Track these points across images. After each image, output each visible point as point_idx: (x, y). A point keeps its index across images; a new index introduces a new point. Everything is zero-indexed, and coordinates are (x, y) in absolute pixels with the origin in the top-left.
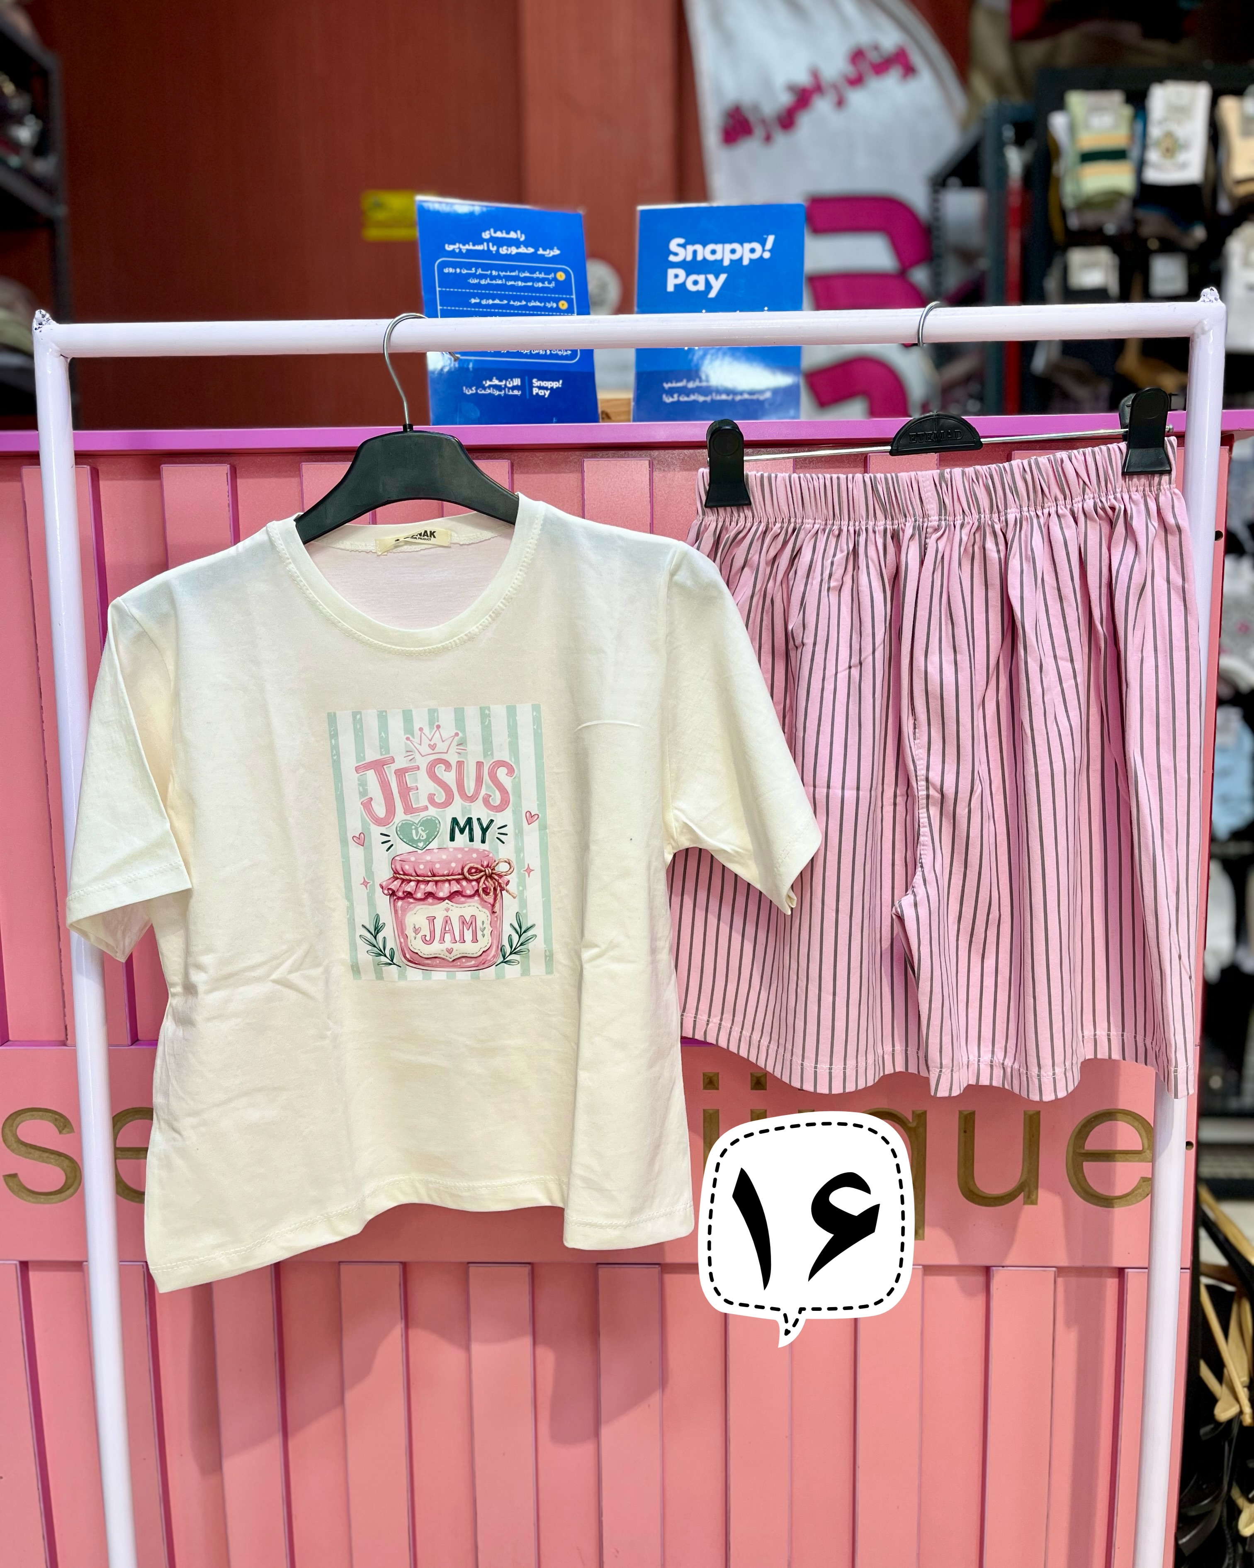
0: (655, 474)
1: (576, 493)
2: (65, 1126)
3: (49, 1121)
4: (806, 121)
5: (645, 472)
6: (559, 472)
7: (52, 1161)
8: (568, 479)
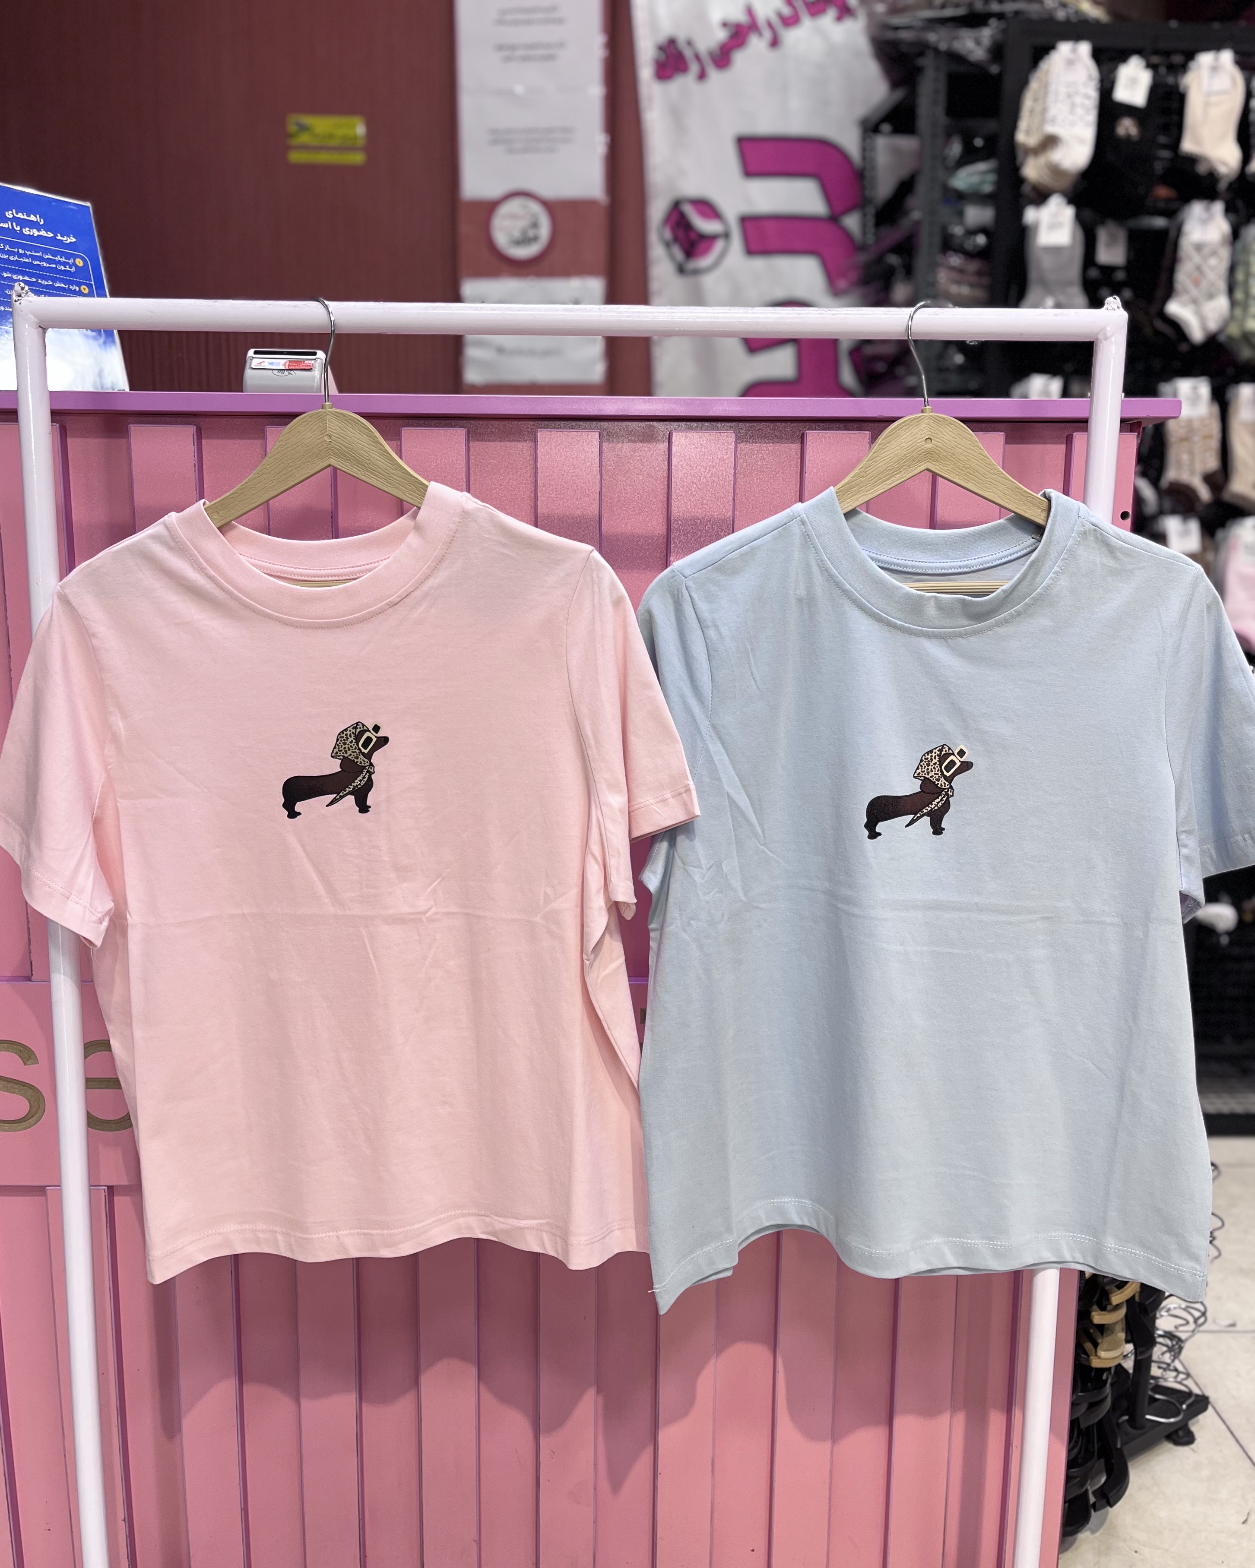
0: (603, 444)
1: (529, 461)
2: (29, 1058)
3: (13, 1052)
4: (740, 58)
5: (595, 443)
7: (16, 1090)
8: (522, 448)
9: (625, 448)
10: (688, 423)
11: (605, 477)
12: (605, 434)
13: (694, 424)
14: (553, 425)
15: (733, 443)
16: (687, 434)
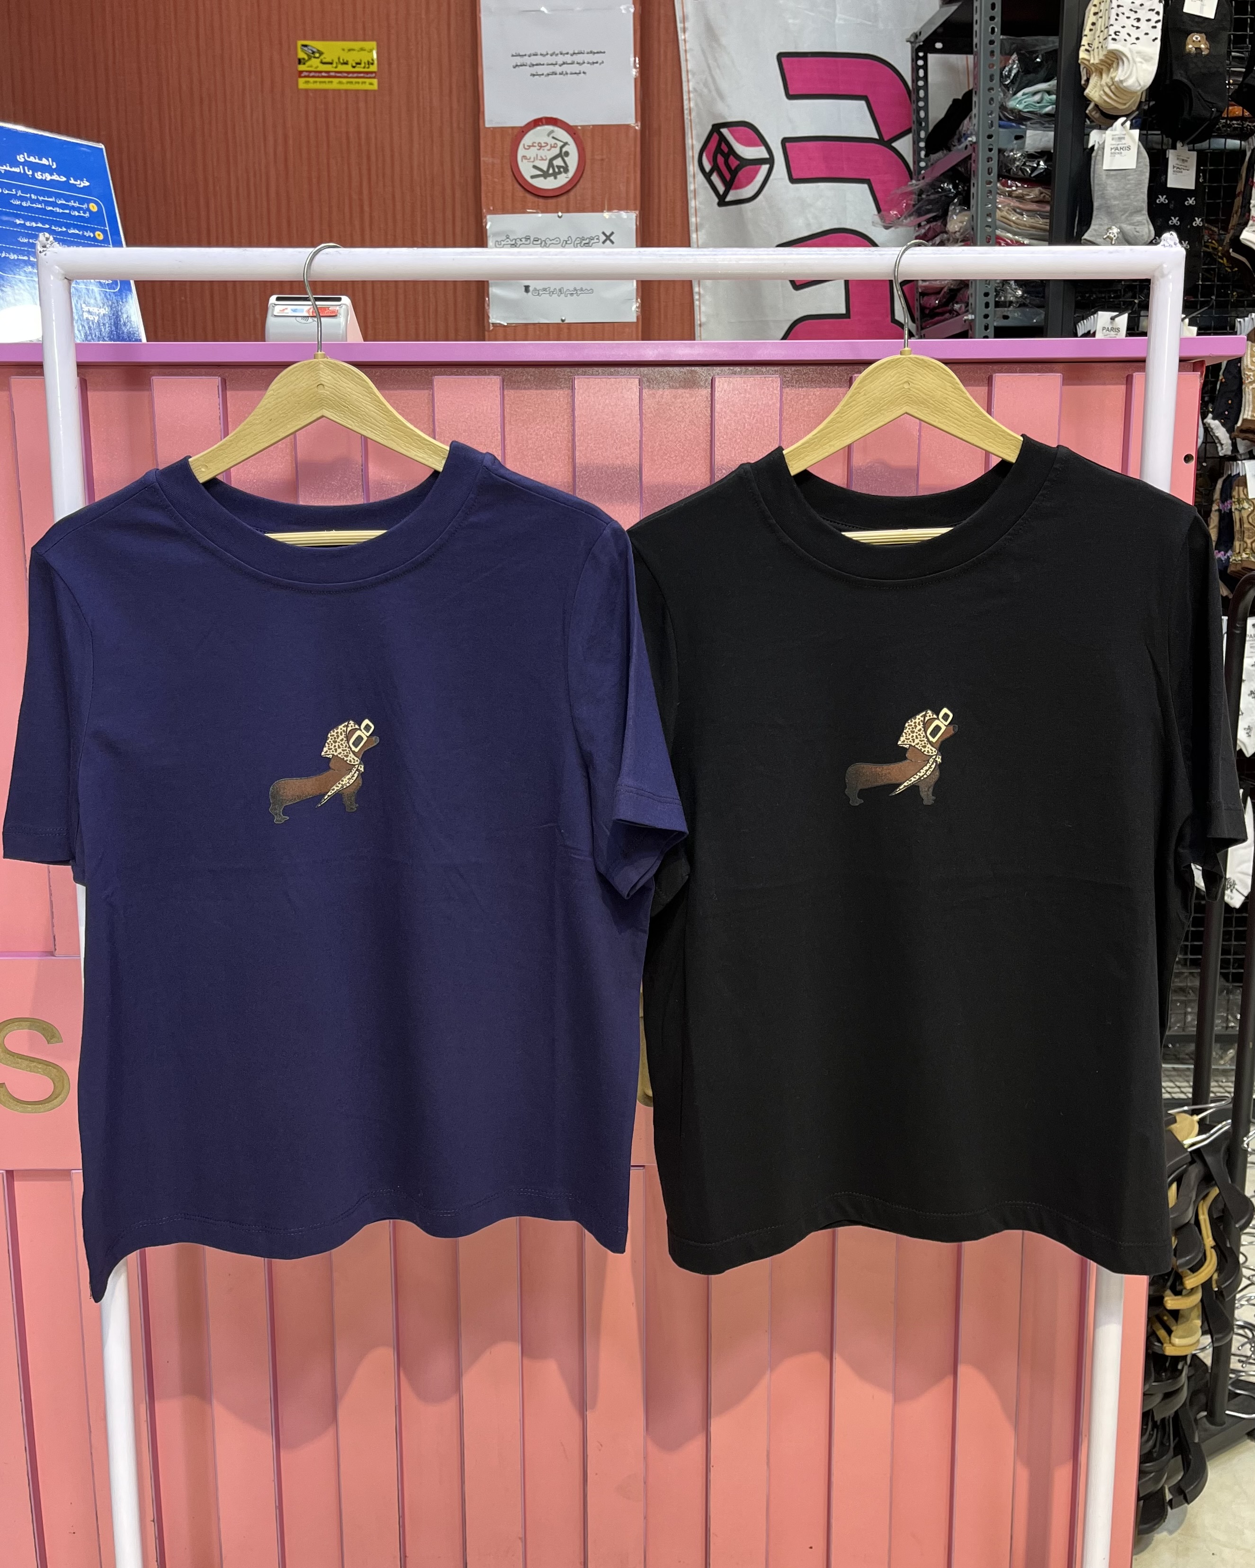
0: (644, 391)
1: (566, 409)
2: (53, 1036)
3: (36, 1030)
5: (635, 390)
6: (550, 388)
7: (40, 1070)
8: (559, 395)
9: (666, 394)
10: (732, 368)
11: (645, 425)
12: (645, 379)
13: (738, 369)
14: (590, 372)
15: (779, 388)
16: (731, 379)
